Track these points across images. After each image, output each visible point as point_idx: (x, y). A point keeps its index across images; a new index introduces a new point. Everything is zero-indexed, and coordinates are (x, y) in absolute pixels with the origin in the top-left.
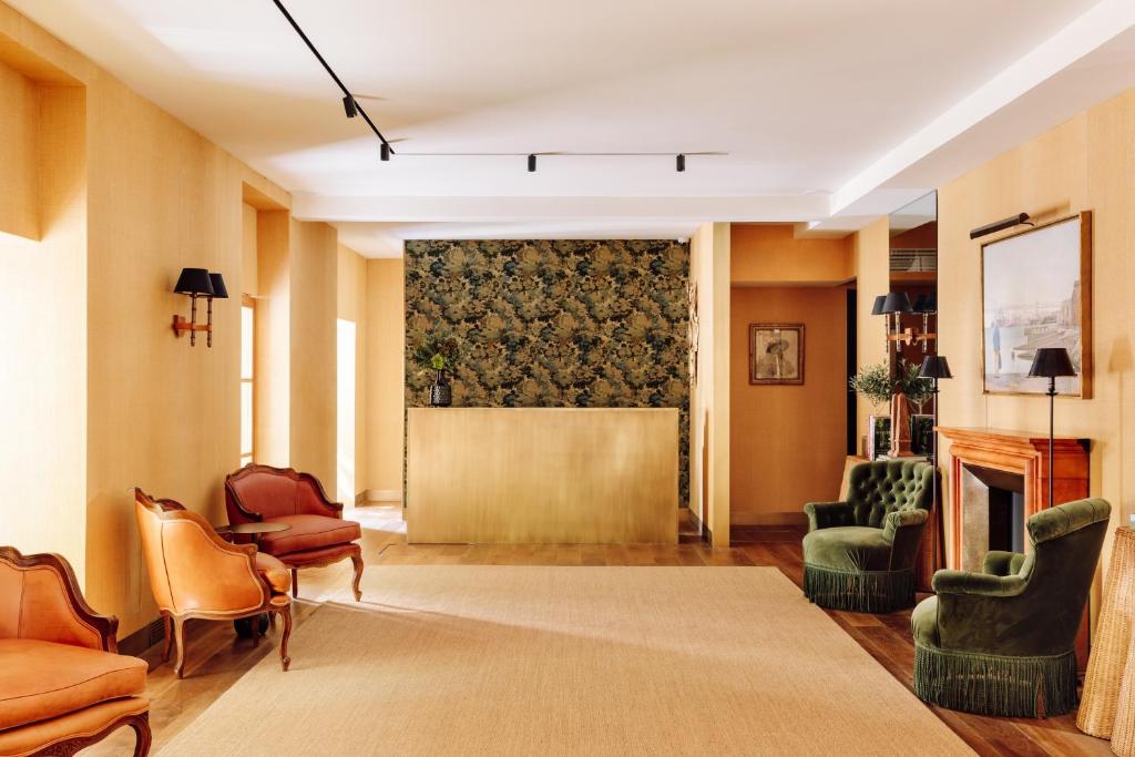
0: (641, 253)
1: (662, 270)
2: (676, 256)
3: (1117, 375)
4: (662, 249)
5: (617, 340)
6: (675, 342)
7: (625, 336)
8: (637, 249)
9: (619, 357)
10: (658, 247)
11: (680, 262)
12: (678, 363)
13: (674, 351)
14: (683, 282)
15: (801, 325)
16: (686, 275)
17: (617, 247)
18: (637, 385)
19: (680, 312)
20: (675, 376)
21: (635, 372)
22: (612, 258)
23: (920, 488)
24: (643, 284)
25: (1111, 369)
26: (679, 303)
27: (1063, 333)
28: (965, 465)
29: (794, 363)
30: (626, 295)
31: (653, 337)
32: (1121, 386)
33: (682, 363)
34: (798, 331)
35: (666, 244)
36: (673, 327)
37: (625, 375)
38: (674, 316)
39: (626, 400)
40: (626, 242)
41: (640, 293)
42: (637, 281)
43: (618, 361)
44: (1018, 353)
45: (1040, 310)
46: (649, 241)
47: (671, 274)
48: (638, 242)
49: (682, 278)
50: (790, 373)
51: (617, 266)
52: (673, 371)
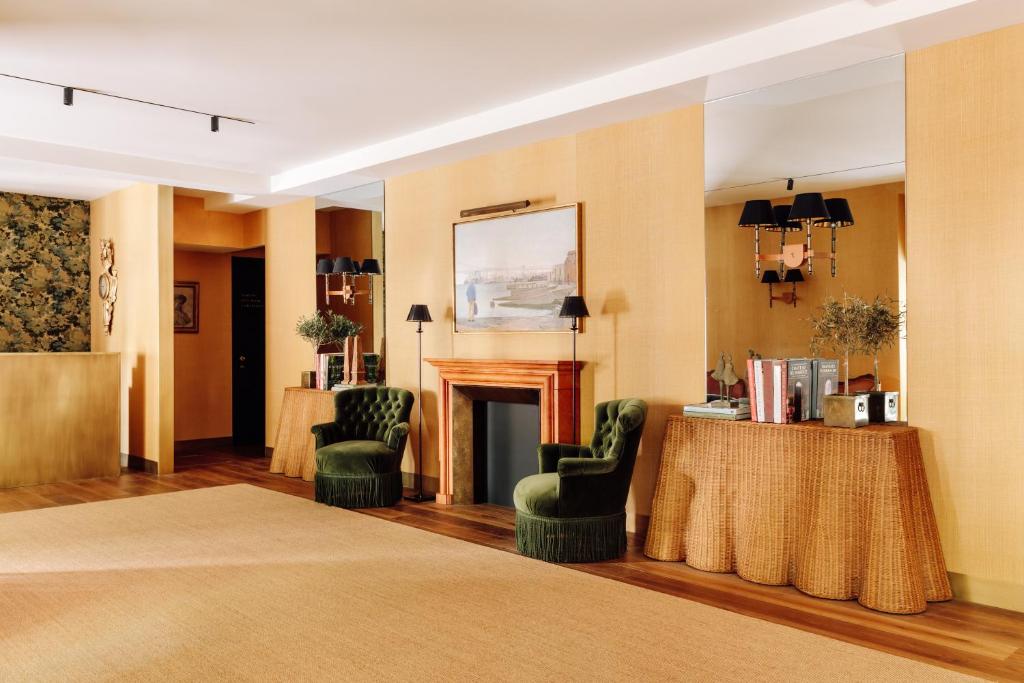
0: (41, 209)
1: (63, 226)
2: (75, 217)
3: (611, 317)
4: (63, 207)
5: (16, 290)
6: (76, 294)
7: (25, 287)
8: (37, 204)
9: (18, 305)
10: (57, 205)
11: (80, 221)
12: (79, 313)
13: (75, 302)
14: (84, 240)
15: (196, 283)
16: (87, 233)
17: (14, 199)
18: (38, 332)
19: (80, 266)
20: (76, 325)
21: (36, 321)
22: (11, 210)
23: (399, 406)
24: (44, 238)
25: (604, 311)
26: (80, 258)
27: (554, 288)
28: (455, 387)
29: (190, 315)
30: (26, 247)
31: (54, 289)
32: (615, 324)
33: (83, 314)
34: (194, 288)
35: (67, 203)
36: (74, 280)
37: (25, 323)
38: (75, 270)
39: (27, 347)
40: (25, 196)
41: (40, 246)
42: (37, 235)
43: (17, 309)
44: (497, 302)
45: (526, 272)
46: (50, 198)
47: (71, 231)
48: (38, 198)
49: (82, 235)
50: (187, 323)
51: (16, 219)
52: (74, 320)
